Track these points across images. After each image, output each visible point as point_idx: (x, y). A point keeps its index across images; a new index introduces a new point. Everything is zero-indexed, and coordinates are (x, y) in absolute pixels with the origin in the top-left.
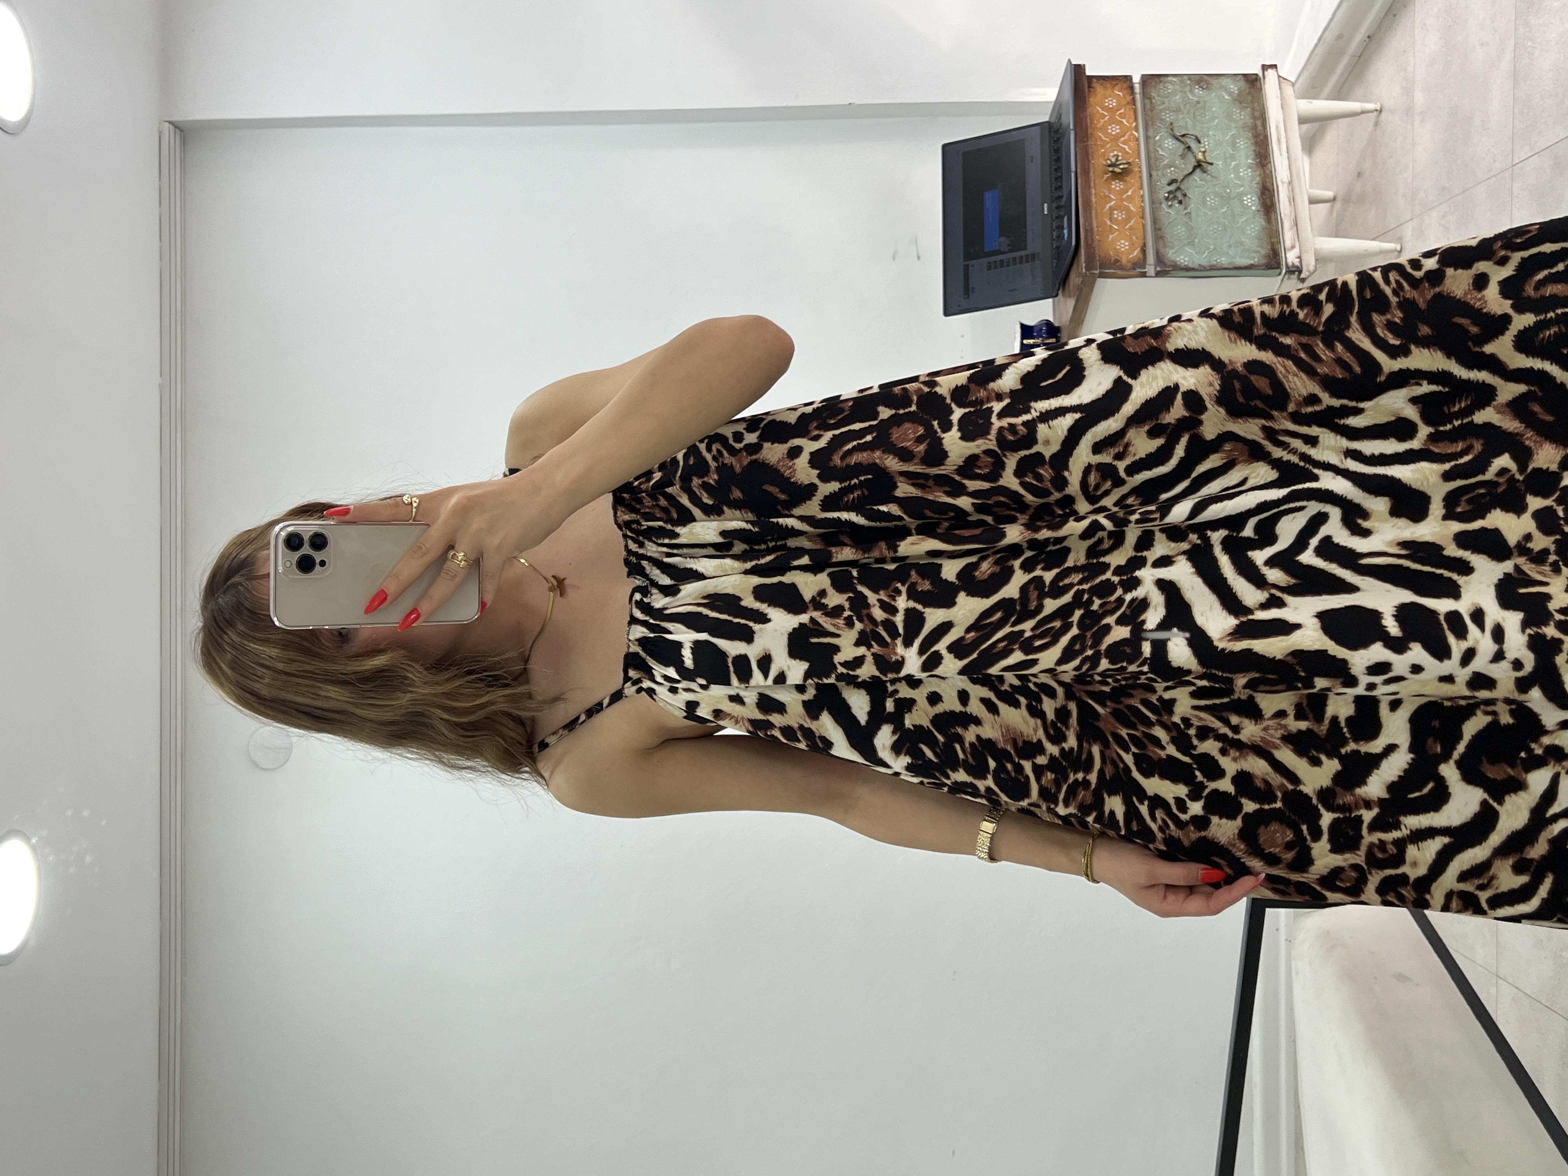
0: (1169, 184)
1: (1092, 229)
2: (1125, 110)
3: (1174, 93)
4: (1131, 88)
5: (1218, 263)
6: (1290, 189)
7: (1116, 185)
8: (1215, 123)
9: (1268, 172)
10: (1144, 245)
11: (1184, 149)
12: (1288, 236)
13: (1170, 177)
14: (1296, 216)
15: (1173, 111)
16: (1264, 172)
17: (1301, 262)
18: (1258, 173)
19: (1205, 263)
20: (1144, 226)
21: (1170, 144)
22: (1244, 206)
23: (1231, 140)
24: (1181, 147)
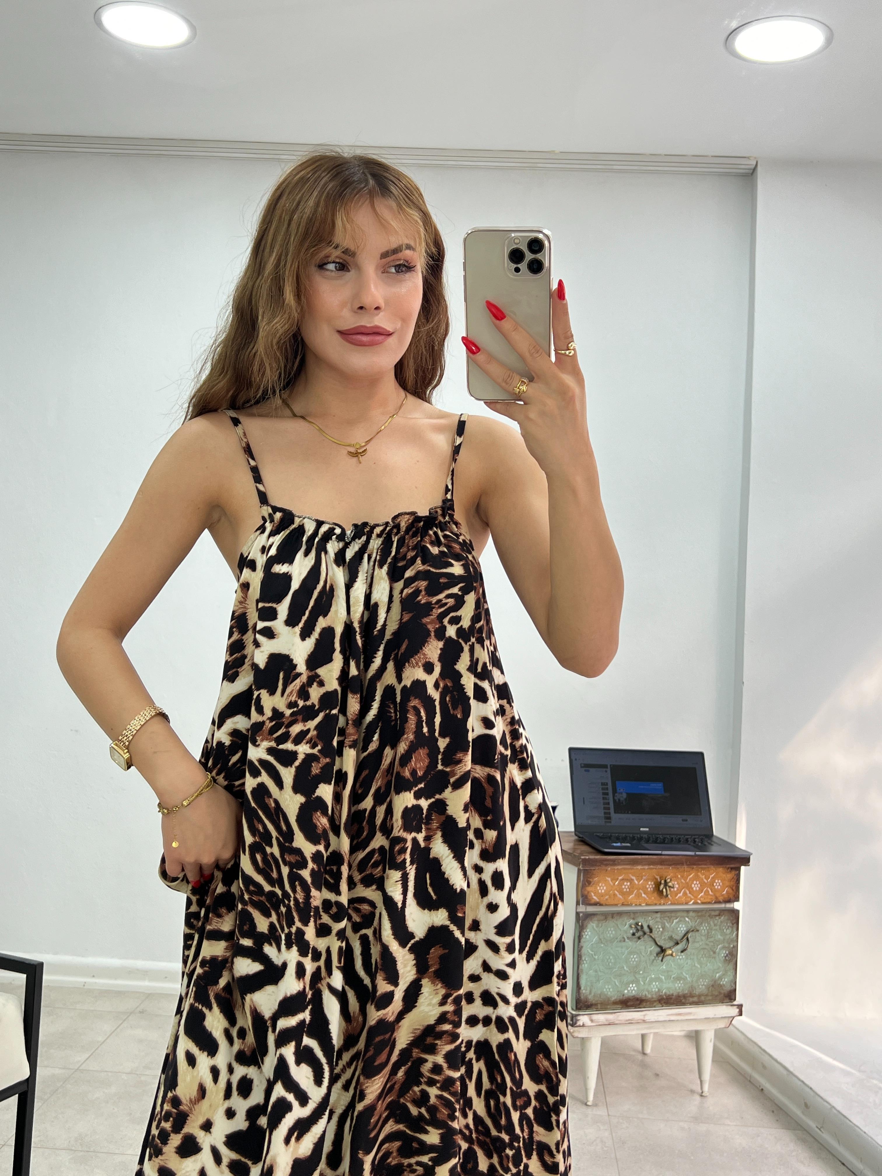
0: (649, 926)
1: (615, 865)
2: (711, 895)
3: (723, 934)
4: (729, 901)
5: (583, 961)
6: (639, 1021)
7: (650, 886)
8: (697, 965)
9: (655, 1004)
10: (601, 905)
11: (676, 940)
12: (601, 1017)
13: (655, 928)
14: (617, 1024)
15: (708, 933)
16: (655, 1001)
17: (580, 1026)
18: (654, 996)
19: (584, 951)
20: (616, 905)
21: (682, 929)
22: (628, 984)
23: (683, 977)
24: (678, 938)
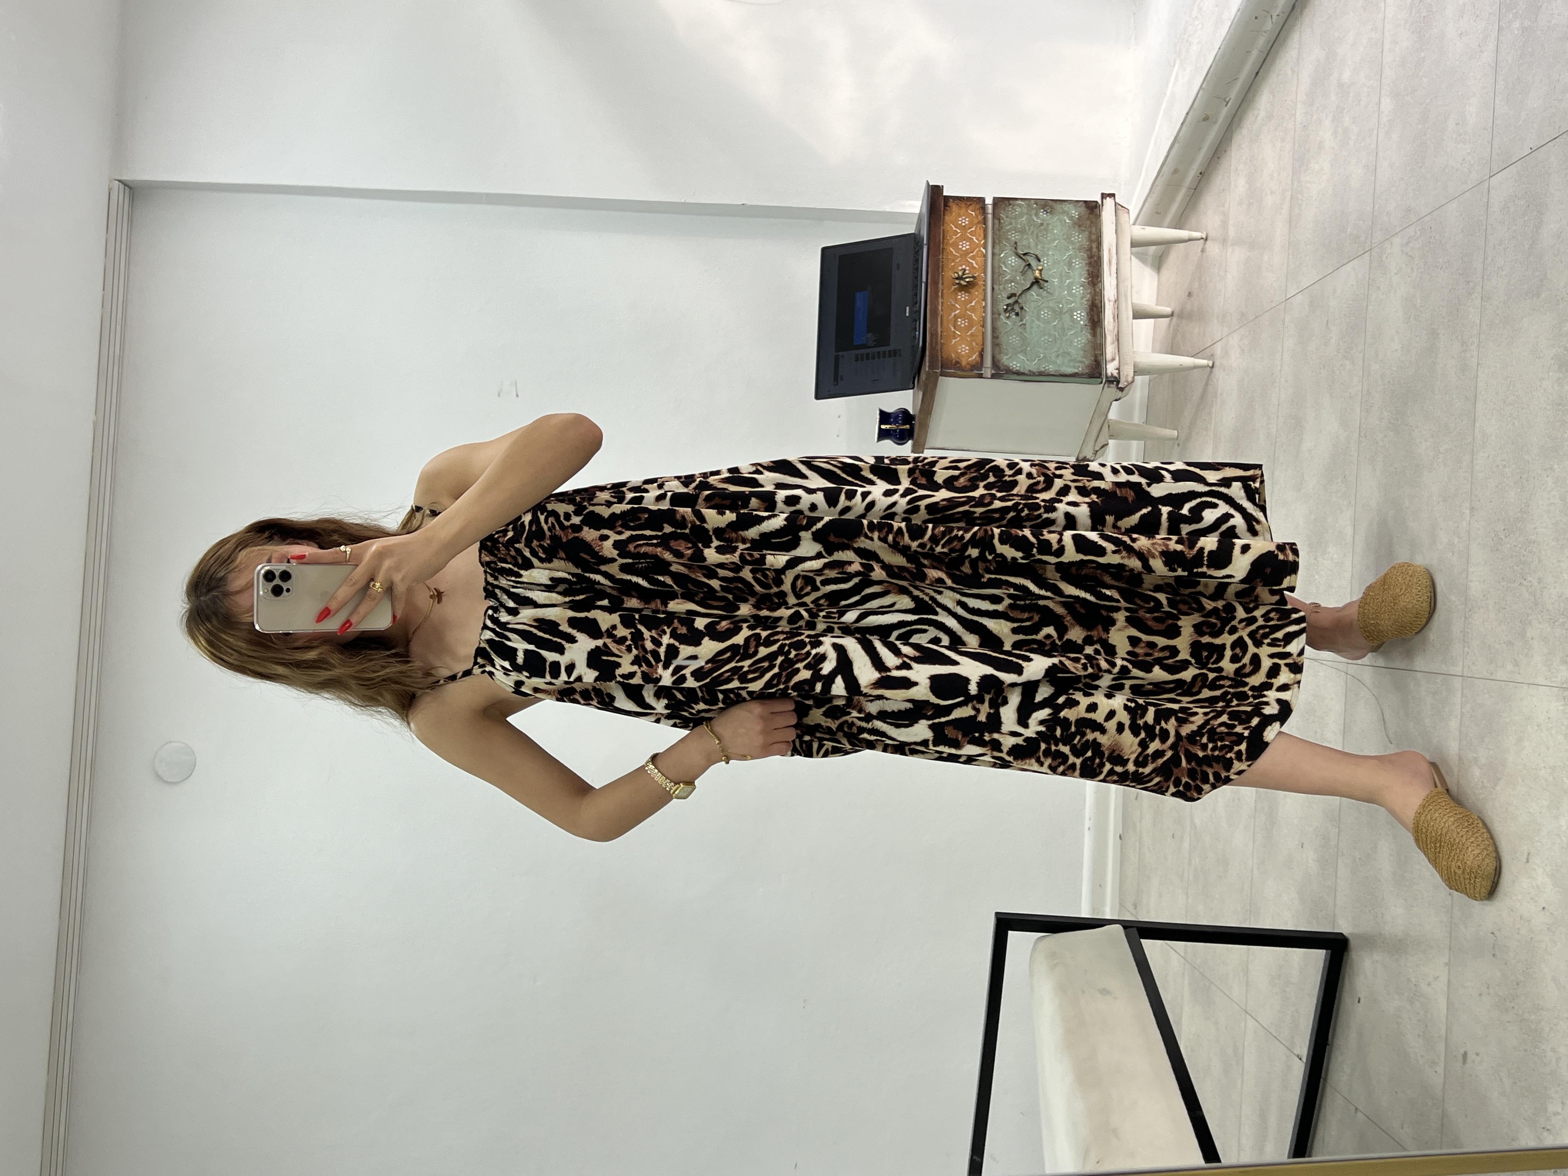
0: (1009, 298)
1: (938, 334)
2: (976, 228)
3: (1021, 215)
4: (983, 208)
5: (1046, 370)
6: (1116, 307)
7: (962, 296)
8: (1055, 244)
9: (1098, 290)
10: (983, 350)
11: (1025, 267)
12: (1110, 350)
13: (1010, 291)
14: (1118, 330)
15: (1019, 232)
16: (1095, 290)
17: (1119, 373)
18: (1089, 291)
19: (1034, 369)
20: (984, 333)
21: (1013, 261)
22: (1074, 321)
23: (1068, 260)
24: (1024, 264)
